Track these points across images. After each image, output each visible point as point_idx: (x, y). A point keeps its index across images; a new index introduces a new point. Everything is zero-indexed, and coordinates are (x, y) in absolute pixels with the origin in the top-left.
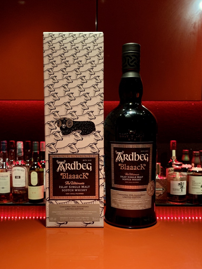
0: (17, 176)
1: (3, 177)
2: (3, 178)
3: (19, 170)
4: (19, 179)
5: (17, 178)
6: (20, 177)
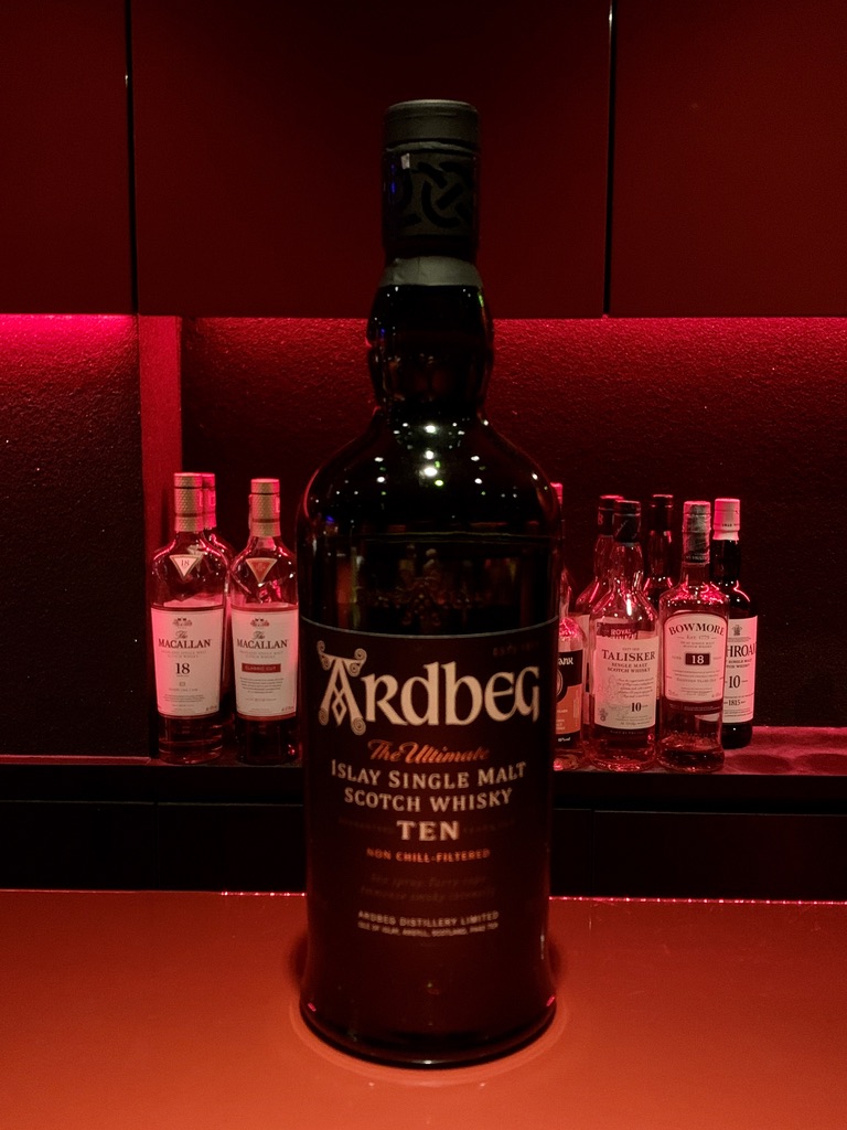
0: (697, 655)
1: (639, 657)
2: (640, 662)
3: (704, 627)
4: (706, 667)
5: (697, 664)
6: (707, 659)
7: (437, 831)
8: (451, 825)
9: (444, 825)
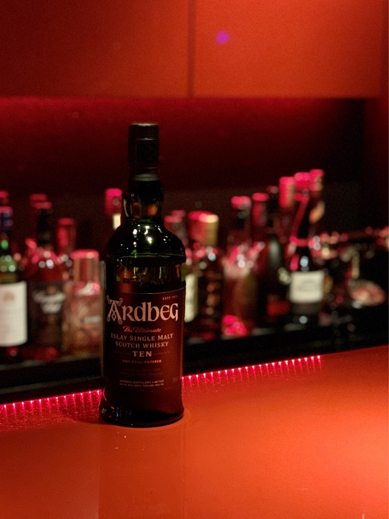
7: (145, 354)
8: (149, 352)
9: (147, 352)
